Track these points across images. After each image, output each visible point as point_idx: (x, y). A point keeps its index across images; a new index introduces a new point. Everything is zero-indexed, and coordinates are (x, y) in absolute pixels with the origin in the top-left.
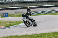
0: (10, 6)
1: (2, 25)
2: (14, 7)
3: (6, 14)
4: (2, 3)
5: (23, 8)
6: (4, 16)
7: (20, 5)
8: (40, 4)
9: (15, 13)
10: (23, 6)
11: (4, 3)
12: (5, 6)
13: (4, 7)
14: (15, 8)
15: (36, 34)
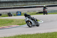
0: (23, 5)
1: (15, 23)
2: (27, 5)
3: (19, 13)
4: (15, 2)
5: (35, 7)
6: (17, 15)
7: (33, 4)
8: (52, 3)
9: (28, 11)
10: (35, 5)
11: (17, 2)
12: (18, 4)
13: (17, 6)
14: (27, 7)
15: (48, 33)
